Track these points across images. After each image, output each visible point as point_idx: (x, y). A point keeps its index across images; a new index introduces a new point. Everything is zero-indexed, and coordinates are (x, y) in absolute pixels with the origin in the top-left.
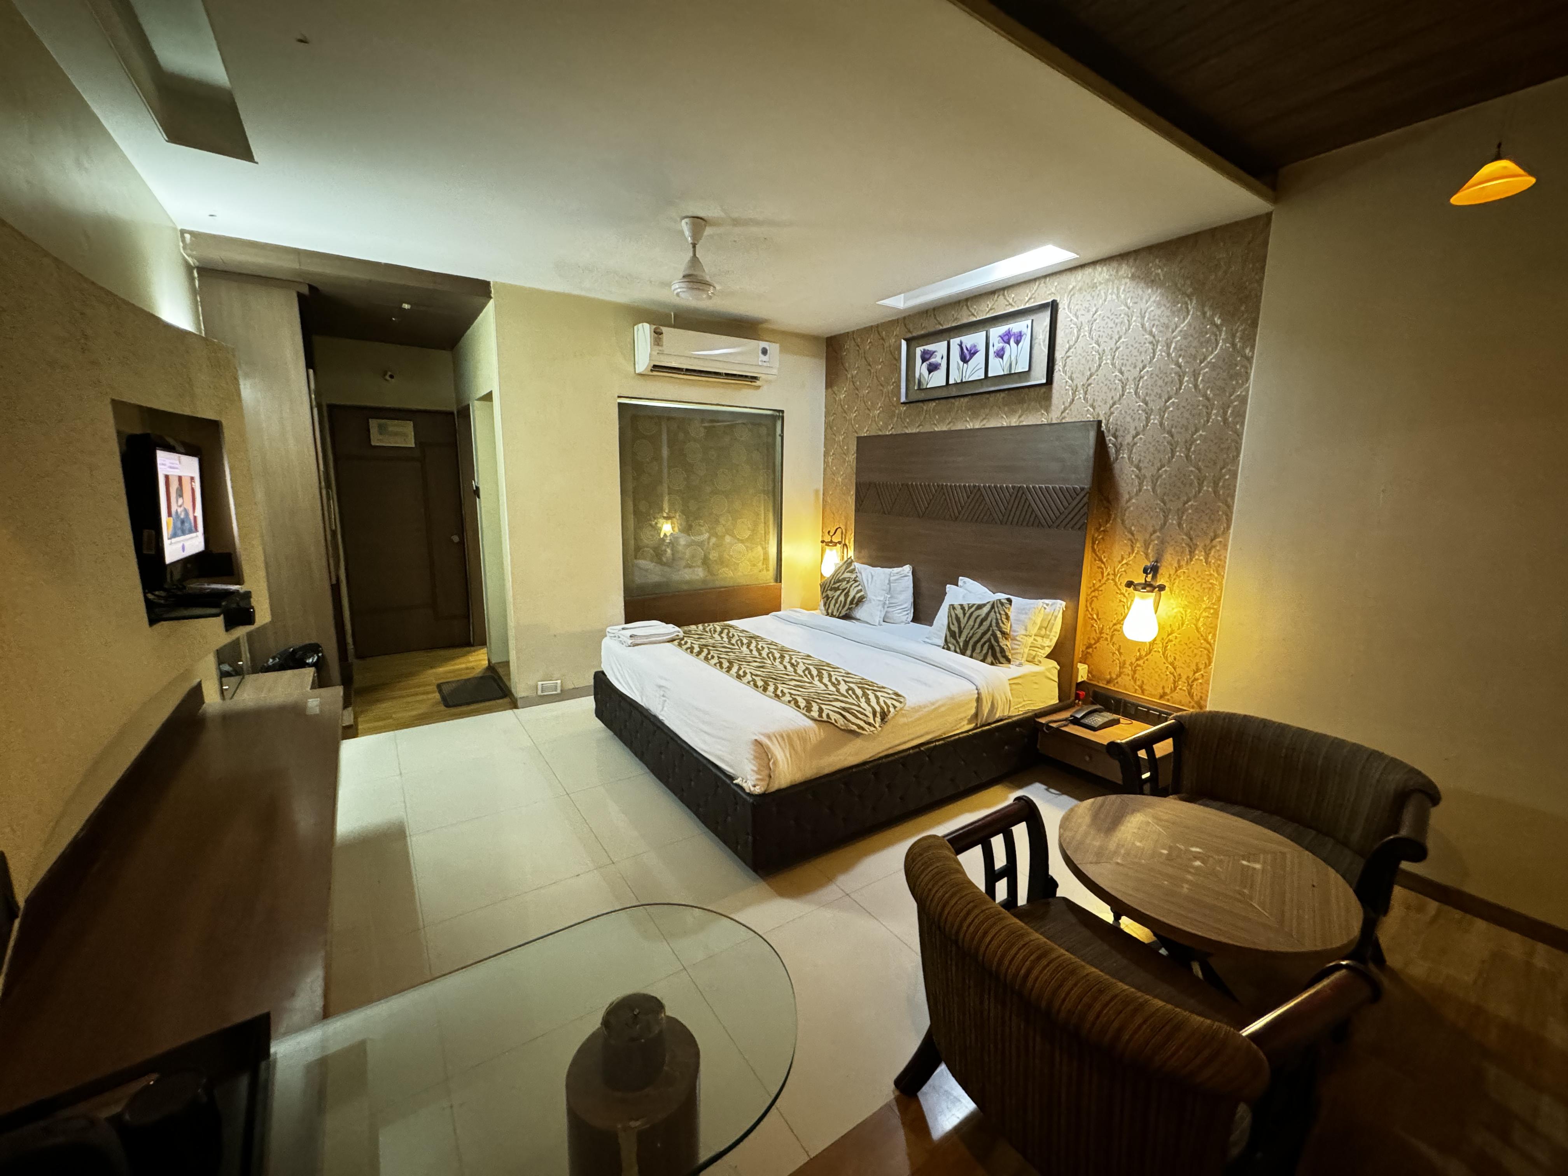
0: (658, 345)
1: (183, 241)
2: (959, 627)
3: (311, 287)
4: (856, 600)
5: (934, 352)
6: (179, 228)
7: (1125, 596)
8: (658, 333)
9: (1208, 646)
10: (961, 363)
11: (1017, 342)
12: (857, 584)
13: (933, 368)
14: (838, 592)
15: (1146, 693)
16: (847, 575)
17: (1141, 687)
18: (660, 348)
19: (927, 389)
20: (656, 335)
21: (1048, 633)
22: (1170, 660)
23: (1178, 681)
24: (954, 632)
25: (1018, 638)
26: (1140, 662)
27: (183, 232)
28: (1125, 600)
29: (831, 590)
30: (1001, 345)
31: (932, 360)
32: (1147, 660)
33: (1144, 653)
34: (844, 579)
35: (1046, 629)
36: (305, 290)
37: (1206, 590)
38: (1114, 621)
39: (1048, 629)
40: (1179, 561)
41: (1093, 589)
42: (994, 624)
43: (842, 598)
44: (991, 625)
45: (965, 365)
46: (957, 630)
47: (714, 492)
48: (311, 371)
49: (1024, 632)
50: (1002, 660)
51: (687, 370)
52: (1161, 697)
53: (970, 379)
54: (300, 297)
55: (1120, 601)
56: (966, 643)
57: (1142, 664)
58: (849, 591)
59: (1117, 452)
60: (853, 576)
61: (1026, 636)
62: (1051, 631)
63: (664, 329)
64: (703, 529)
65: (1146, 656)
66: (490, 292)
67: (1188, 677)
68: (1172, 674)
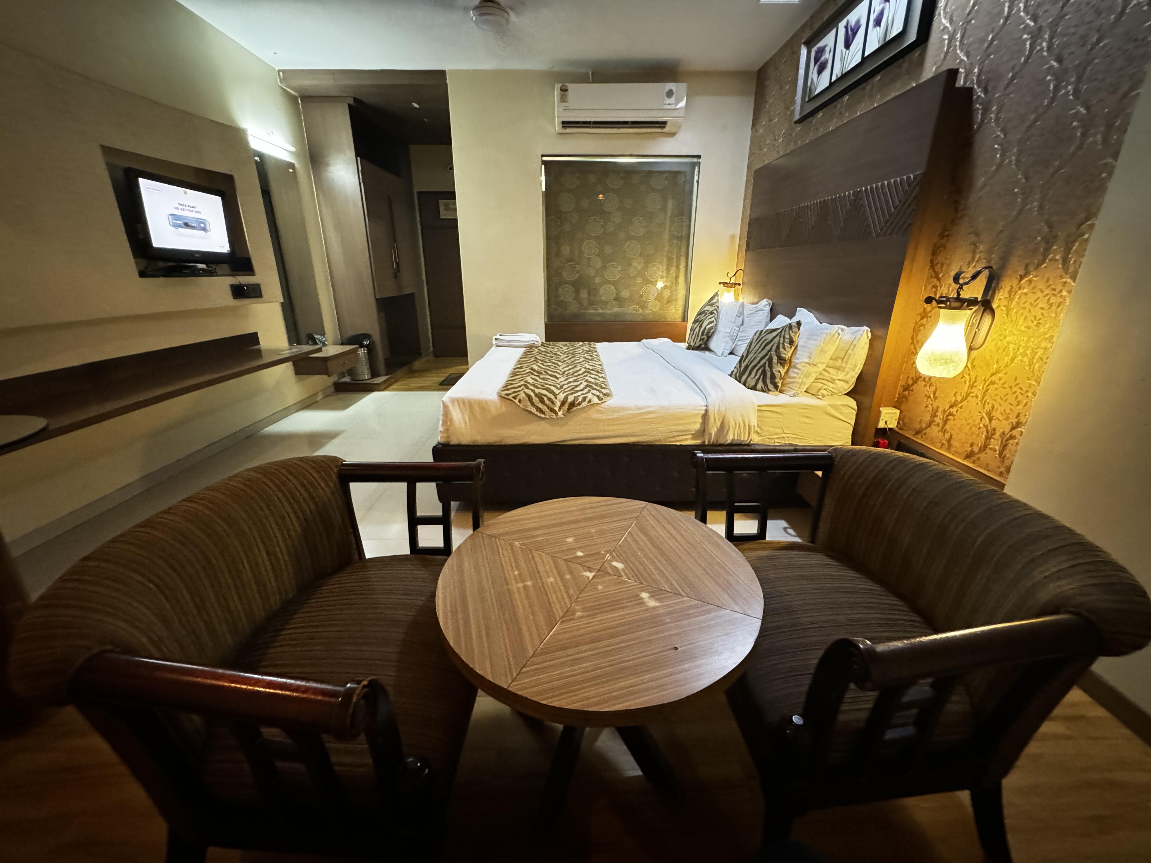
0: (564, 101)
1: (280, 77)
3: (355, 100)
4: (706, 332)
5: (825, 47)
6: (277, 69)
8: (564, 90)
10: (844, 50)
12: (711, 316)
13: (822, 68)
14: (697, 324)
15: (953, 449)
16: (707, 308)
17: (949, 441)
18: (565, 104)
19: (816, 96)
20: (562, 92)
21: (844, 364)
22: (987, 408)
23: (992, 437)
25: (798, 366)
26: (953, 410)
27: (279, 71)
30: (882, 6)
31: (822, 59)
32: (961, 408)
33: (959, 398)
35: (842, 360)
36: (352, 102)
37: (1054, 307)
39: (844, 360)
40: (1027, 266)
42: (774, 348)
43: (697, 329)
44: (770, 350)
45: (847, 51)
47: (630, 238)
48: (359, 158)
49: (806, 360)
50: (771, 387)
51: (595, 123)
52: (968, 457)
53: (850, 68)
54: (350, 106)
57: (955, 413)
58: (703, 323)
61: (808, 363)
62: (846, 364)
63: (571, 86)
64: (616, 270)
65: (961, 402)
66: (446, 79)
67: (1003, 433)
68: (986, 426)
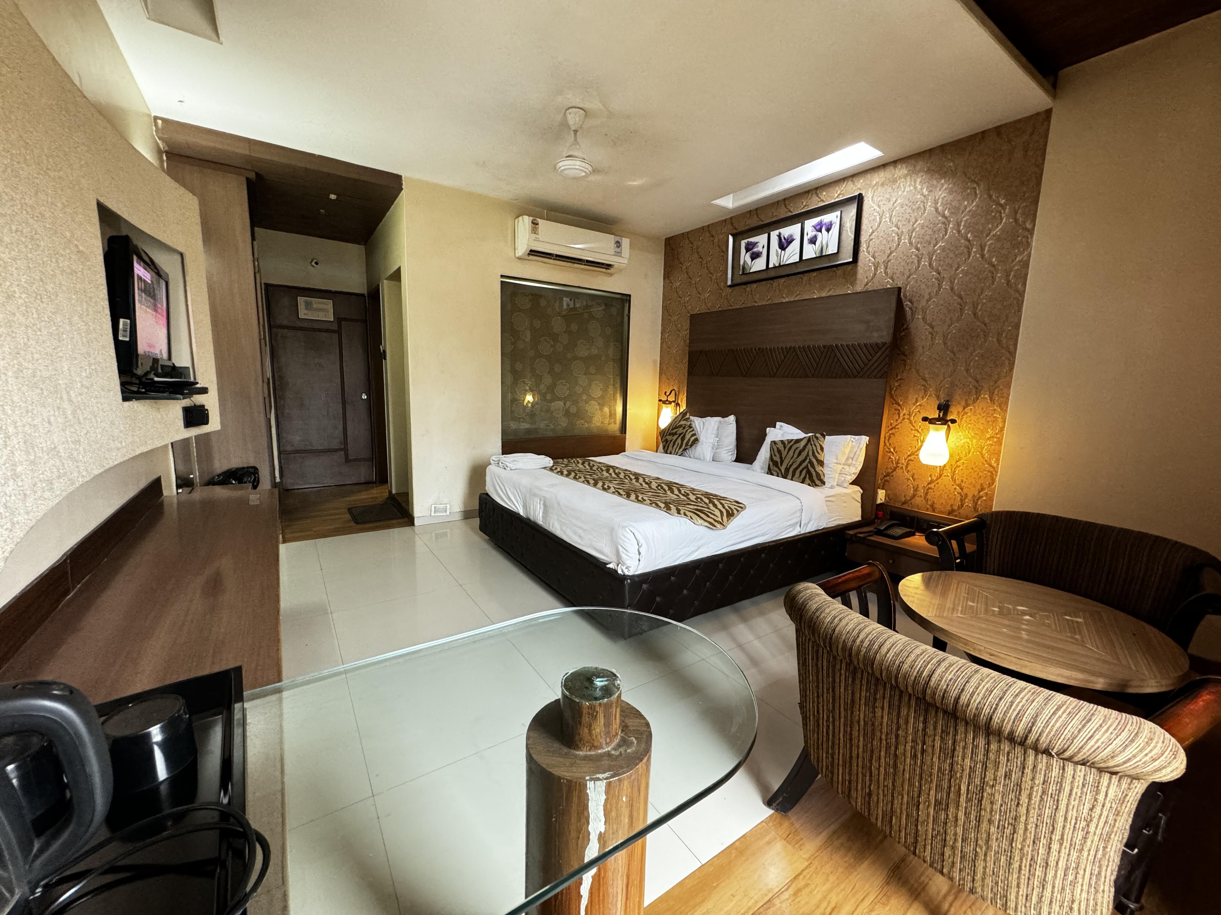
0: (535, 233)
1: (156, 125)
2: (781, 458)
3: (258, 174)
4: (690, 442)
5: (757, 243)
6: (153, 115)
7: (918, 432)
8: (535, 223)
9: (992, 469)
10: (779, 250)
11: (828, 230)
12: (690, 431)
13: (755, 256)
14: (676, 437)
15: (936, 511)
16: (683, 423)
17: (932, 506)
18: (536, 236)
19: (750, 273)
20: (534, 226)
21: (854, 462)
22: (957, 482)
23: (965, 499)
24: (777, 462)
25: (830, 465)
26: (932, 486)
27: (156, 118)
28: (919, 435)
29: (669, 435)
30: (814, 233)
31: (755, 250)
32: (938, 483)
33: (935, 478)
34: (681, 426)
35: (852, 459)
36: (252, 176)
37: (990, 423)
38: (909, 453)
39: (854, 459)
40: (966, 400)
41: (890, 427)
42: (810, 454)
43: (679, 441)
44: (808, 455)
45: (783, 252)
46: (779, 461)
49: (835, 461)
50: (818, 482)
51: (557, 256)
52: (949, 514)
53: (787, 263)
54: (248, 180)
55: (915, 436)
56: (787, 470)
58: (684, 436)
59: (913, 314)
60: (689, 423)
61: (837, 463)
62: (856, 461)
63: (540, 221)
64: (565, 388)
65: (936, 480)
66: (402, 184)
67: (974, 496)
68: (960, 494)
